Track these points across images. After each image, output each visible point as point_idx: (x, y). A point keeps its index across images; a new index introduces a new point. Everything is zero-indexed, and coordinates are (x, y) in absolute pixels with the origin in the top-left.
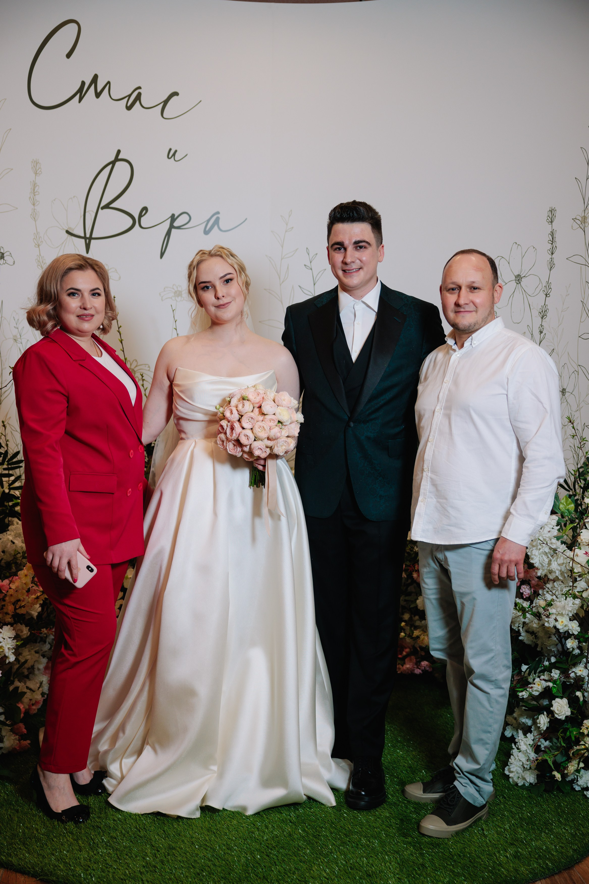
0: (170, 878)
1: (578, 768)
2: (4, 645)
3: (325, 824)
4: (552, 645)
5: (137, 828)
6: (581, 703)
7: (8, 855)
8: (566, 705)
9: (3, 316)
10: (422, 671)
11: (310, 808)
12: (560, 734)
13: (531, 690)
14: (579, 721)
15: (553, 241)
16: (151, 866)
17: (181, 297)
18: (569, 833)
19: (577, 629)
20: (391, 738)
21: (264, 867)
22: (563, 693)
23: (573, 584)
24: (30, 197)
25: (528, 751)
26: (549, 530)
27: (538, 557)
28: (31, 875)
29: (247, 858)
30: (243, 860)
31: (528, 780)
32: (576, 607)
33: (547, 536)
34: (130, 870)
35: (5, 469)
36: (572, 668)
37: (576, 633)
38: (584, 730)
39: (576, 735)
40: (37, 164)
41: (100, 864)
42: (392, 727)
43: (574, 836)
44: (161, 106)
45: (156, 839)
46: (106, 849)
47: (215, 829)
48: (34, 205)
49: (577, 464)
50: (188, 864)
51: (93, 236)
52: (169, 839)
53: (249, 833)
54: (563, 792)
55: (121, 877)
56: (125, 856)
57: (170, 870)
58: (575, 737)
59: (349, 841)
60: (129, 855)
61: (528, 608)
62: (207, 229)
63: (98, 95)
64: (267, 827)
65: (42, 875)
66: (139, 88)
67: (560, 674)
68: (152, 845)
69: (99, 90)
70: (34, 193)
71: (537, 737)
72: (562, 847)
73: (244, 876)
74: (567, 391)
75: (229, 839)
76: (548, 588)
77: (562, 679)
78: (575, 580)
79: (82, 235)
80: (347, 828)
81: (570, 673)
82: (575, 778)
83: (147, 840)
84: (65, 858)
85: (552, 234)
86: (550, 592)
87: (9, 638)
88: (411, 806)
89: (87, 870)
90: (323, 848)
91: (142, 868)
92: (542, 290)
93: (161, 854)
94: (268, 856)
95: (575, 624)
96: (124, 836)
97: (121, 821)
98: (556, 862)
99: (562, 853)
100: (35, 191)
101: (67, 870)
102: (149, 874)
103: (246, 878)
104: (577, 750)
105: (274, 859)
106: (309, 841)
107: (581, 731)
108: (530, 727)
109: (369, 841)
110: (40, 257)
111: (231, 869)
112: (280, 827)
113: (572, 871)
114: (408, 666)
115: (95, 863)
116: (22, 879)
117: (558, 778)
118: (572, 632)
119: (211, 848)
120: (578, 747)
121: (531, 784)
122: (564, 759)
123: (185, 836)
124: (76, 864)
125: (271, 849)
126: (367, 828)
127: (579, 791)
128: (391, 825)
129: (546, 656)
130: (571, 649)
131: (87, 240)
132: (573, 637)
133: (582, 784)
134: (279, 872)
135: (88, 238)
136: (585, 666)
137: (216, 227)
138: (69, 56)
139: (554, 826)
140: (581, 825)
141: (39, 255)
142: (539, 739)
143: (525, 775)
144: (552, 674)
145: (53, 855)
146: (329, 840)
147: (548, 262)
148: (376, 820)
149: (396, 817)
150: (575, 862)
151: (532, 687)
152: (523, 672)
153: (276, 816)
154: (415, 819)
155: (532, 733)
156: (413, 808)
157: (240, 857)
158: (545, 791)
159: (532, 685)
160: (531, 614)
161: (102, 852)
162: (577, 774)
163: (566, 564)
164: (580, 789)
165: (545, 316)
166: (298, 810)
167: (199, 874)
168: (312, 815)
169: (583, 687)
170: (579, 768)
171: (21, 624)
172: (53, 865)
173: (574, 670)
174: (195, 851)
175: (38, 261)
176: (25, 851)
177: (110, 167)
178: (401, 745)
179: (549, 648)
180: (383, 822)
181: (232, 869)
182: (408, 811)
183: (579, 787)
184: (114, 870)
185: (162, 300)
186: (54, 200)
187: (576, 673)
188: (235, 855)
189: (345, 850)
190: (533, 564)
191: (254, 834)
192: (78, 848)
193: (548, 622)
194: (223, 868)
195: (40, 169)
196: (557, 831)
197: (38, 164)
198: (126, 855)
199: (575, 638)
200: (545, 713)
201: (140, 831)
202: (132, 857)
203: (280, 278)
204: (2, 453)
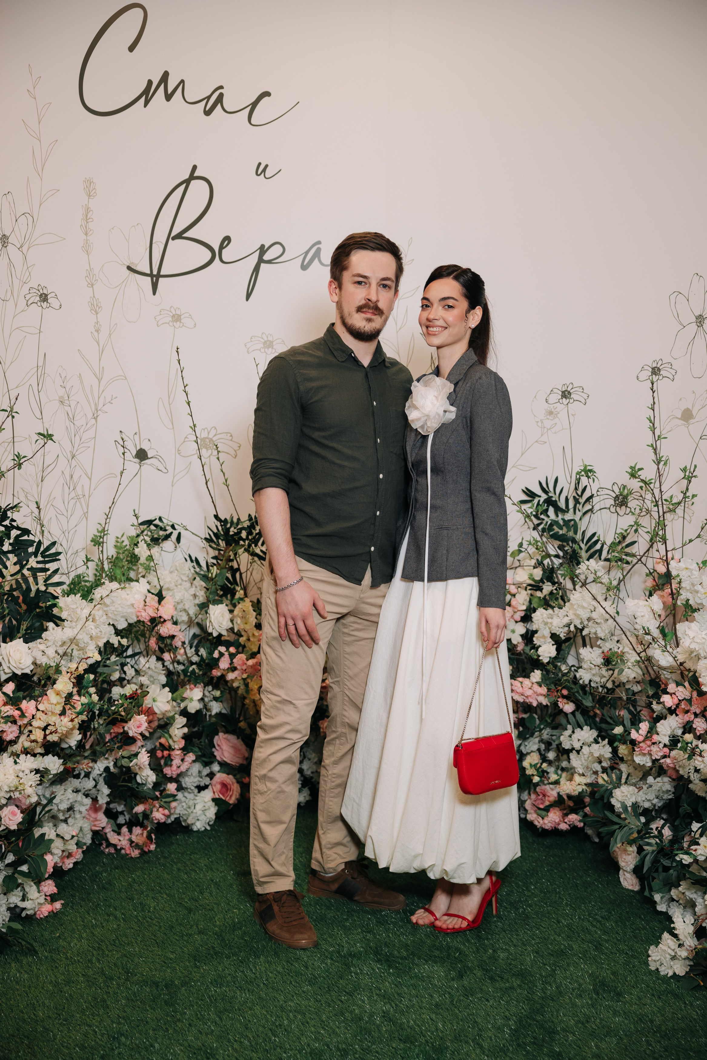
9: (46, 371)
10: (569, 825)
17: (273, 349)
24: (81, 225)
35: (38, 562)
40: (91, 183)
44: (249, 108)
48: (86, 234)
51: (162, 273)
62: (305, 263)
63: (168, 97)
66: (221, 87)
69: (170, 91)
70: (87, 219)
79: (149, 272)
100: (88, 217)
110: (95, 300)
114: (551, 819)
131: (155, 278)
135: (155, 276)
137: (316, 260)
138: (132, 48)
141: (92, 296)
152: (694, 832)
171: (54, 756)
175: (92, 305)
177: (183, 186)
185: (248, 353)
186: (113, 229)
195: (94, 191)
203: (396, 324)
204: (34, 542)
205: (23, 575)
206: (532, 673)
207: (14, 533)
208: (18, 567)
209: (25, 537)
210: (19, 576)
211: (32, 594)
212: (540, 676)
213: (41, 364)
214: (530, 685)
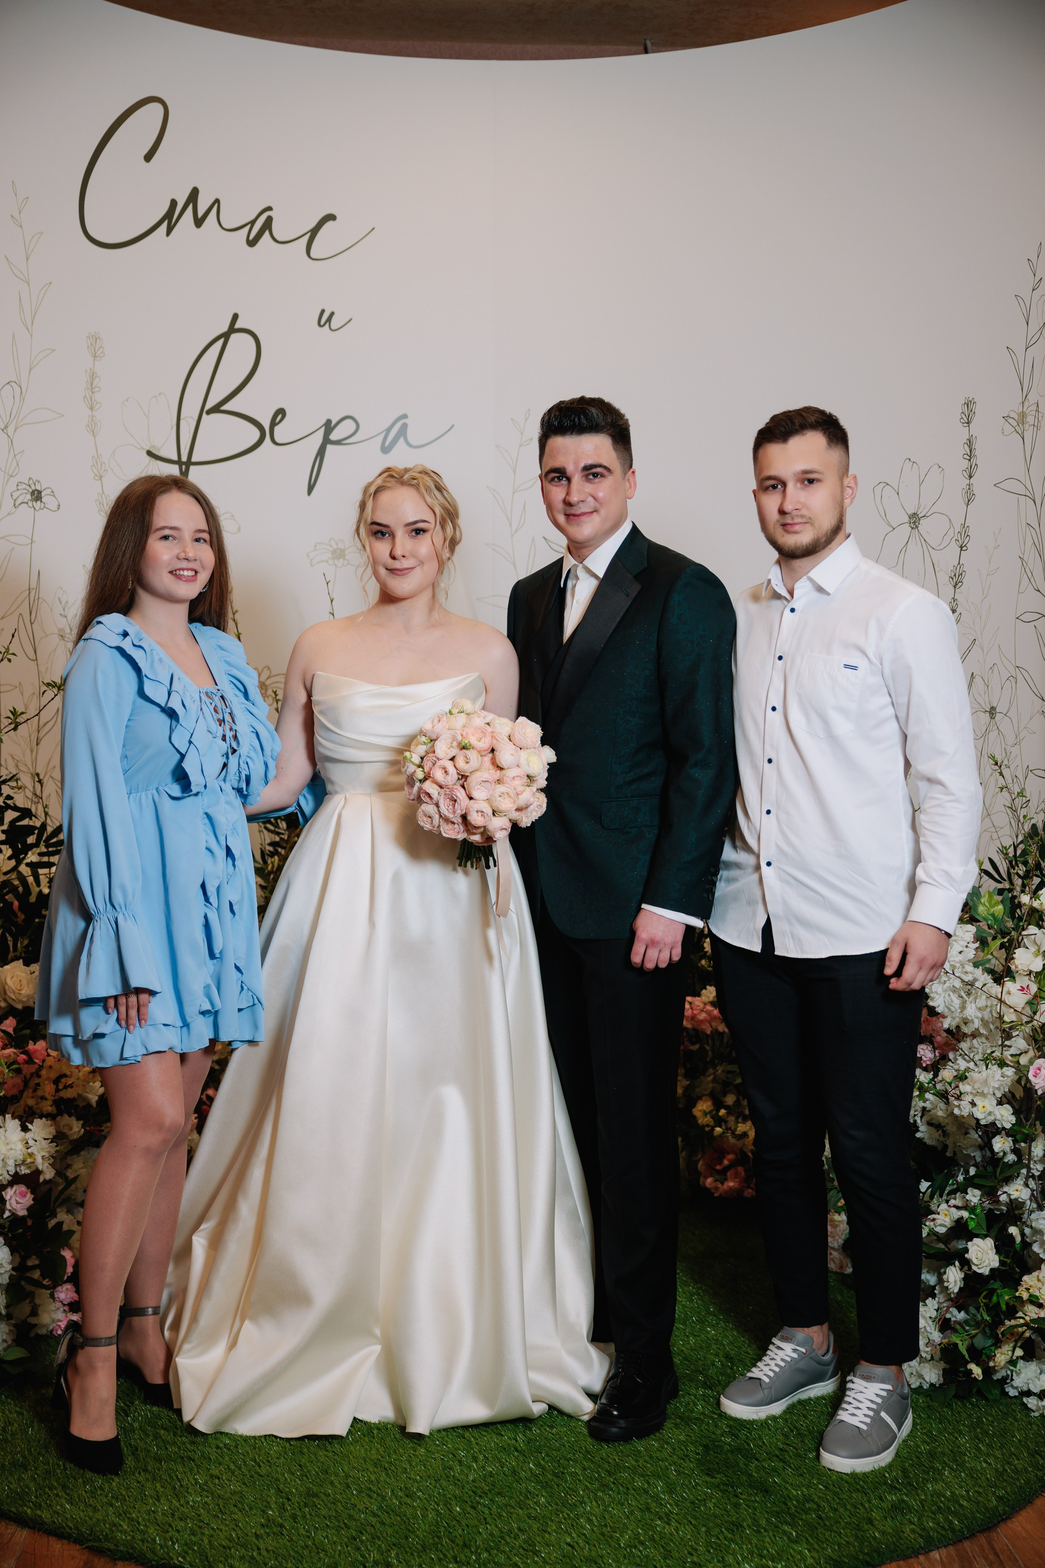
0: (305, 1544)
1: (1012, 1357)
2: (36, 1152)
3: (574, 1454)
4: (972, 1146)
5: (255, 1461)
6: (1018, 1247)
7: (36, 1506)
8: (991, 1249)
9: (40, 596)
11: (552, 1427)
12: (981, 1300)
13: (932, 1223)
14: (1017, 1276)
15: (971, 456)
16: (274, 1524)
17: (344, 559)
18: (993, 1468)
19: (1010, 1119)
20: (698, 1307)
21: (466, 1528)
22: (989, 1229)
23: (1003, 1042)
24: (86, 396)
25: (928, 1329)
26: (960, 949)
27: (942, 996)
28: (72, 1540)
29: (438, 1511)
30: (431, 1515)
31: (927, 1379)
32: (1008, 1081)
33: (957, 959)
34: (239, 1532)
36: (1002, 1186)
37: (1008, 1126)
38: (1022, 1292)
39: (1009, 1301)
40: (96, 340)
41: (188, 1521)
42: (701, 1288)
43: (1000, 1474)
44: (307, 237)
45: (286, 1479)
46: (201, 1496)
47: (388, 1462)
48: (92, 409)
49: (1017, 837)
50: (338, 1521)
51: (194, 459)
52: (308, 1479)
53: (444, 1469)
54: (987, 1399)
55: (224, 1543)
56: (233, 1509)
57: (307, 1531)
58: (1007, 1304)
59: (614, 1483)
60: (240, 1505)
61: (928, 1084)
62: (386, 443)
63: (198, 223)
64: (475, 1459)
65: (90, 1541)
66: (269, 209)
67: (982, 1196)
68: (279, 1489)
69: (200, 214)
70: (92, 389)
71: (945, 1305)
72: (979, 1493)
73: (431, 1541)
74: (997, 710)
75: (410, 1478)
76: (962, 1049)
77: (986, 1204)
78: (1007, 1035)
79: (175, 458)
80: (611, 1461)
81: (1000, 1195)
82: (1008, 1375)
83: (270, 1481)
84: (132, 1512)
85: (970, 443)
86: (966, 1057)
87: (45, 1139)
88: (725, 1424)
89: (167, 1532)
90: (568, 1494)
91: (259, 1527)
92: (954, 539)
93: (293, 1504)
94: (474, 1508)
95: (1008, 1110)
96: (233, 1473)
97: (229, 1449)
98: (966, 1519)
99: (978, 1503)
100: (94, 386)
101: (133, 1531)
102: (270, 1538)
103: (434, 1544)
104: (1011, 1326)
105: (483, 1513)
106: (546, 1482)
107: (1017, 1294)
108: (934, 1288)
109: (648, 1483)
110: (104, 496)
111: (409, 1531)
112: (498, 1459)
113: (995, 1534)
114: (731, 1184)
115: (181, 1520)
116: (58, 1546)
117: (978, 1375)
118: (1002, 1125)
119: (378, 1494)
120: (1013, 1322)
121: (932, 1385)
122: (990, 1342)
123: (336, 1475)
124: (149, 1520)
125: (480, 1497)
126: (646, 1461)
127: (1015, 1397)
128: (687, 1456)
129: (962, 1166)
130: (1001, 1154)
131: (184, 467)
132: (1003, 1132)
133: (1020, 1385)
134: (492, 1535)
135: (184, 463)
136: (1024, 1182)
137: (402, 440)
138: (148, 158)
139: (968, 1457)
140: (1015, 1455)
141: (101, 492)
142: (948, 1308)
143: (922, 1370)
144: (968, 1197)
145: (112, 1505)
146: (580, 1480)
147: (964, 491)
148: (662, 1447)
149: (697, 1441)
150: (1000, 1519)
151: (934, 1220)
152: (922, 1193)
153: (490, 1440)
154: (730, 1445)
155: (937, 1299)
156: (728, 1426)
157: (426, 1509)
158: (957, 1396)
159: (933, 1216)
160: (933, 1094)
161: (193, 1501)
162: (1012, 1368)
163: (991, 1007)
164: (1017, 1394)
165: (960, 584)
166: (530, 1430)
167: (355, 1539)
168: (553, 1439)
169: (1022, 1218)
170: (1014, 1358)
171: (70, 1116)
172: (109, 1524)
173: (1006, 1189)
174: (350, 1500)
175: (100, 503)
176: (66, 1499)
177: (220, 342)
178: (715, 1318)
179: (965, 1152)
180: (674, 1449)
181: (411, 1529)
182: (719, 1432)
183: (1016, 1391)
184: (212, 1531)
185: (312, 565)
186: (127, 400)
187: (1009, 1195)
188: (419, 1507)
189: (606, 1499)
190: (934, 1008)
191: (453, 1471)
192: (153, 1493)
193: (959, 1106)
194: (397, 1528)
195: (102, 349)
196: (973, 1465)
197: (98, 340)
198: (235, 1506)
199: (1008, 1135)
200: (957, 1263)
201: (260, 1466)
202: (244, 1509)
203: (511, 525)
204: (35, 828)
205: (19, 873)
206: (704, 991)
207: (10, 815)
208: (13, 863)
209: (25, 822)
210: (14, 875)
211: (33, 899)
212: (714, 994)
213: (33, 585)
214: (702, 1005)
